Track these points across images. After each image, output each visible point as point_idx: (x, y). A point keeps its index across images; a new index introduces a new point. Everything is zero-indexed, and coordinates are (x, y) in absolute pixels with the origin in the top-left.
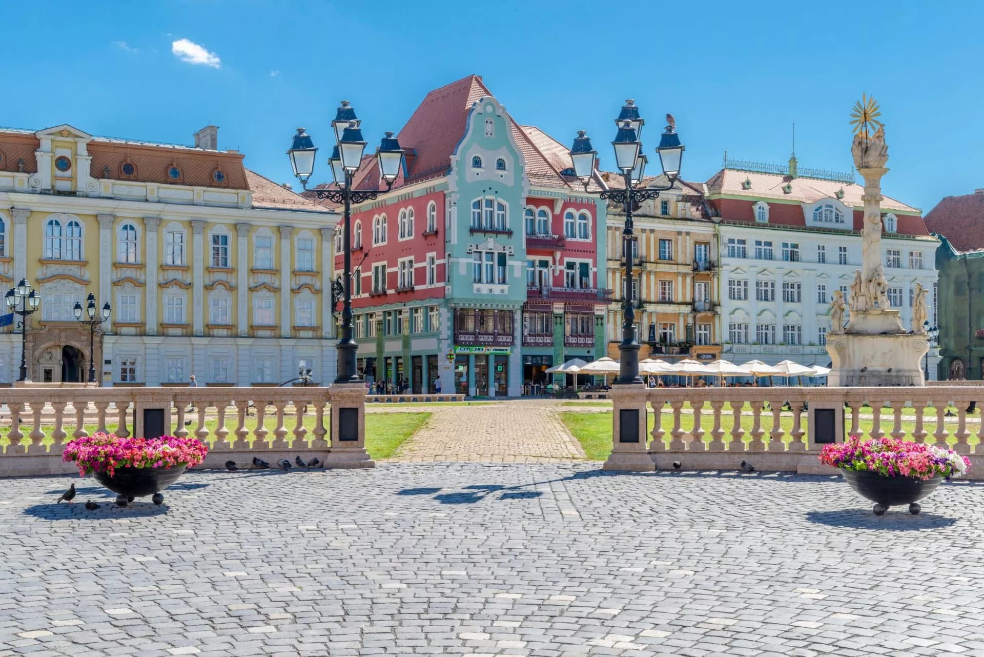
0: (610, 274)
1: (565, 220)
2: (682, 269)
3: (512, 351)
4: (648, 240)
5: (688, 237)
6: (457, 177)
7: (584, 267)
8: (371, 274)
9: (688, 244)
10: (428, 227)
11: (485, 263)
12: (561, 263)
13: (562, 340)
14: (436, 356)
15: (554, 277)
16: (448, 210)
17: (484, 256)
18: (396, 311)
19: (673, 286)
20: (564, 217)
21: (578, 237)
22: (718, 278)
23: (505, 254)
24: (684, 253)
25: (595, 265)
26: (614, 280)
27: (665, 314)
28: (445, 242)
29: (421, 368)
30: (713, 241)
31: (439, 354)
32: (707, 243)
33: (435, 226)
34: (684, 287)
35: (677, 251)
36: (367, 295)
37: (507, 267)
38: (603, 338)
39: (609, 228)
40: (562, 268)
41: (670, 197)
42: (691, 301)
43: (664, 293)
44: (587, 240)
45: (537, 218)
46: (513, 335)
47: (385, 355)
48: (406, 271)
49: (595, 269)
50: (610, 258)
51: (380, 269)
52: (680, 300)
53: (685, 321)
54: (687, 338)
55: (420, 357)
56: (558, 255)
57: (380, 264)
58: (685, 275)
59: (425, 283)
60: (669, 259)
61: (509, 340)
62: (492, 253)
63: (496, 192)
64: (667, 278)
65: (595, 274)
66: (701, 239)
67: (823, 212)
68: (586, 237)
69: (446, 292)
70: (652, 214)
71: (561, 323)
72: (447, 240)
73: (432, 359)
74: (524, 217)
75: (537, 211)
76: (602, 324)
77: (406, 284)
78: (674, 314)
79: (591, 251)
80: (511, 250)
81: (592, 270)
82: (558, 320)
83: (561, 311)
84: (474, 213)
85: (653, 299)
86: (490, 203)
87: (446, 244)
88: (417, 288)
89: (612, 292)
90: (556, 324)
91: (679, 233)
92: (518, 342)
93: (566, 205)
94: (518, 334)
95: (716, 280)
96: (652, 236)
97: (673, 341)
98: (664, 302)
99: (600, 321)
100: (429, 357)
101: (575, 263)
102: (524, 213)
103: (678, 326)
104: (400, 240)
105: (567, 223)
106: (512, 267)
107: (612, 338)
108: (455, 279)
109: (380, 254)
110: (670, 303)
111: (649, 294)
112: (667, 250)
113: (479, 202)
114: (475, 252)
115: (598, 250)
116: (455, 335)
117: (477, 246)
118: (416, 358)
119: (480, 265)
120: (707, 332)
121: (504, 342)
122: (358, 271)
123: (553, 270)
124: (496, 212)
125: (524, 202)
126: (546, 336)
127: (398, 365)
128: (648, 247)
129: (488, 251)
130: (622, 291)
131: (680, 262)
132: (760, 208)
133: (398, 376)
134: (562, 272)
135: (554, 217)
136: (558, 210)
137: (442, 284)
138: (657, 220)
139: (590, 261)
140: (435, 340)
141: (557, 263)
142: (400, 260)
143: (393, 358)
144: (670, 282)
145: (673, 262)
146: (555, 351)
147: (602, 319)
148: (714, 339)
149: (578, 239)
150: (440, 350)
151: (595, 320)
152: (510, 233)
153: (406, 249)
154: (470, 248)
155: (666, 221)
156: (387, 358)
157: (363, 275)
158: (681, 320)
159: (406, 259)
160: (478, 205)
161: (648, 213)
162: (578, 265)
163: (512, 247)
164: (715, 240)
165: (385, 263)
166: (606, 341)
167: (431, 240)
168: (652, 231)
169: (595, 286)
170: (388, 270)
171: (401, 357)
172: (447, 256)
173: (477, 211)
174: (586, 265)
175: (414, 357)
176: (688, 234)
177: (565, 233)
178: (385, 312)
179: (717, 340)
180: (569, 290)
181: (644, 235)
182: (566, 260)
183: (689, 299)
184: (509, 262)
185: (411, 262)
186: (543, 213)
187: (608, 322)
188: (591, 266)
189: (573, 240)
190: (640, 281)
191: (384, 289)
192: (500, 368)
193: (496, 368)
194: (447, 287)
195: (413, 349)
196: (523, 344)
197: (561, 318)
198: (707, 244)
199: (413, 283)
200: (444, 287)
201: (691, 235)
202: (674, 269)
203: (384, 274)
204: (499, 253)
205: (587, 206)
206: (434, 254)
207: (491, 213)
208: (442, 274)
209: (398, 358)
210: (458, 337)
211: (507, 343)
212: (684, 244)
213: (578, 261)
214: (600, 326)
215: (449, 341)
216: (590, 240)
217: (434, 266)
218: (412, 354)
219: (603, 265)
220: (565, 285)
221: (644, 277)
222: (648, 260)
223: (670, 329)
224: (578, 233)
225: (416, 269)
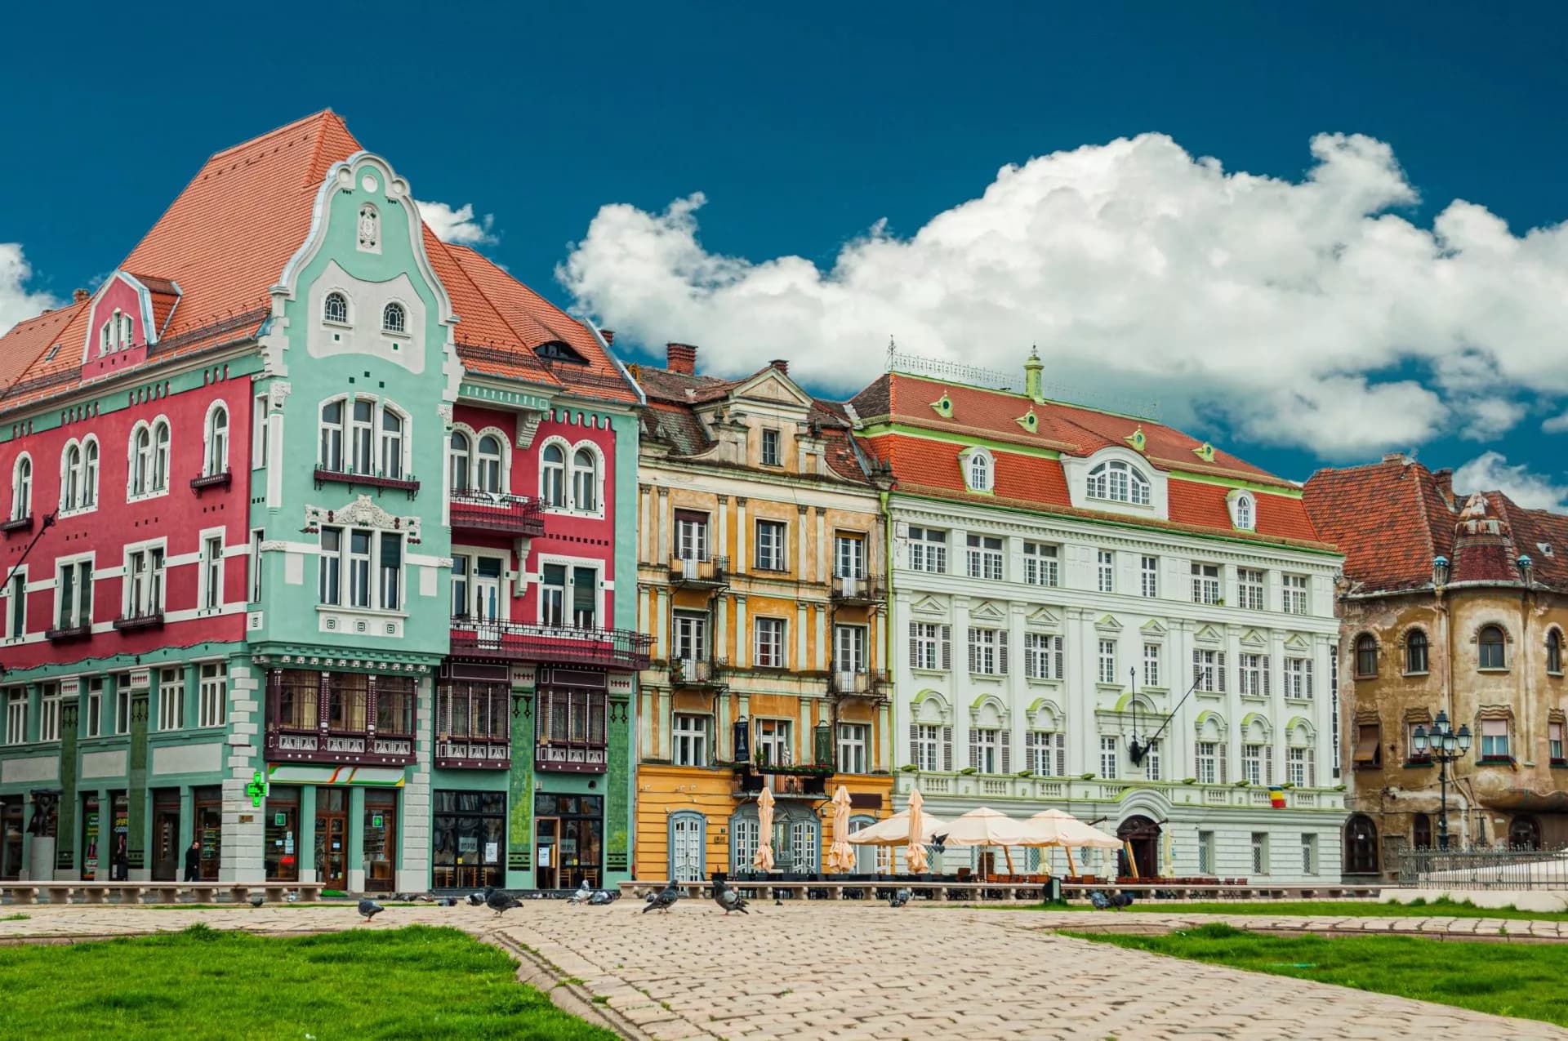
0: (645, 598)
1: (542, 464)
2: (807, 594)
3: (409, 779)
4: (732, 521)
5: (820, 519)
6: (286, 340)
7: (586, 577)
8: (55, 583)
9: (820, 534)
10: (207, 465)
11: (347, 555)
12: (532, 568)
13: (530, 752)
14: (218, 788)
15: (515, 600)
16: (259, 422)
17: (347, 539)
18: (114, 675)
19: (788, 633)
20: (541, 456)
21: (571, 507)
22: (887, 617)
23: (399, 536)
24: (812, 555)
25: (610, 575)
26: (653, 613)
27: (768, 697)
28: (249, 501)
29: (175, 820)
30: (876, 531)
31: (226, 783)
32: (863, 535)
33: (225, 462)
34: (811, 637)
35: (796, 552)
36: (40, 637)
37: (403, 568)
38: (625, 750)
39: (644, 488)
40: (533, 577)
41: (782, 424)
42: (827, 669)
43: (765, 649)
44: (591, 516)
45: (477, 456)
46: (412, 741)
47: (81, 786)
48: (145, 577)
49: (610, 585)
50: (645, 560)
51: (77, 573)
52: (803, 665)
53: (814, 715)
54: (818, 754)
55: (177, 790)
56: (526, 549)
57: (75, 559)
58: (814, 606)
59: (193, 604)
60: (777, 571)
61: (402, 751)
62: (369, 534)
63: (382, 385)
64: (775, 612)
65: (610, 595)
66: (850, 524)
67: (1108, 479)
68: (589, 505)
69: (250, 628)
70: (742, 461)
71: (527, 713)
72: (254, 496)
73: (207, 799)
74: (447, 451)
75: (476, 438)
76: (625, 718)
77: (144, 608)
78: (790, 697)
79: (601, 539)
80: (412, 528)
81: (603, 585)
82: (522, 705)
83: (530, 684)
84: (325, 431)
85: (741, 661)
86: (365, 408)
87: (254, 507)
88: (170, 617)
89: (650, 640)
90: (516, 713)
91: (802, 509)
92: (424, 755)
93: (546, 429)
94: (424, 735)
95: (881, 621)
96: (741, 511)
97: (785, 763)
98: (764, 669)
99: (619, 711)
100: (197, 790)
101: (563, 568)
102: (447, 440)
103: (799, 726)
104: (131, 499)
105: (547, 470)
106: (415, 569)
107: (647, 751)
108: (272, 593)
109: (79, 534)
110: (782, 672)
111: (732, 648)
112: (774, 547)
113: (340, 404)
114: (324, 528)
115: (620, 539)
116: (267, 735)
117: (331, 513)
118: (165, 796)
119: (335, 563)
120: (861, 742)
121: (389, 757)
122: (20, 579)
123: (512, 583)
124: (379, 433)
125: (448, 412)
126: (494, 743)
127: (115, 810)
128: (732, 540)
129: (357, 527)
130: (671, 639)
131: (803, 577)
132: (975, 462)
133: (115, 839)
134: (532, 587)
135: (517, 452)
136: (525, 440)
137: (239, 607)
138: (753, 477)
139: (599, 564)
140: (216, 748)
141: (523, 565)
142: (129, 548)
143: (102, 795)
144: (780, 623)
145: (787, 577)
146: (513, 780)
147: (625, 705)
148: (878, 761)
149: (570, 511)
150: (228, 771)
151: (608, 706)
152: (410, 489)
153: (146, 519)
154: (313, 518)
155: (772, 478)
156: (86, 795)
157: (30, 587)
158: (806, 711)
159: (145, 546)
160: (334, 411)
161: (732, 459)
162: (570, 574)
163: (417, 523)
164: (881, 528)
165: (90, 556)
166: (633, 760)
167: (211, 499)
168: (741, 501)
169: (610, 627)
170: (97, 574)
171: (123, 792)
172: (252, 536)
173: (332, 427)
174: (592, 572)
175: (158, 793)
176: (821, 511)
177: (541, 495)
178: (84, 680)
179: (885, 764)
180: (548, 633)
181: (723, 508)
182: (543, 558)
183: (821, 665)
184: (408, 557)
185: (157, 553)
186: (491, 444)
187: (639, 712)
188: (600, 576)
189: (561, 512)
190: (714, 616)
191: (84, 620)
192: (377, 821)
193: (368, 821)
194: (250, 616)
195: (156, 771)
196: (436, 763)
197: (528, 699)
198: (861, 537)
199: (162, 605)
200: (245, 615)
201: (829, 514)
202: (789, 593)
203: (85, 584)
204: (383, 534)
205: (597, 434)
206: (220, 531)
207: (367, 433)
208: (238, 580)
209: (114, 794)
210: (276, 741)
211: (399, 757)
212: (811, 534)
213: (571, 562)
214: (619, 721)
215: (253, 751)
216: (599, 514)
217: (221, 564)
218: (151, 783)
219: (628, 577)
220: (540, 619)
221: (722, 607)
222: (732, 571)
223: (780, 734)
224: (571, 497)
225: (170, 570)
